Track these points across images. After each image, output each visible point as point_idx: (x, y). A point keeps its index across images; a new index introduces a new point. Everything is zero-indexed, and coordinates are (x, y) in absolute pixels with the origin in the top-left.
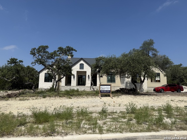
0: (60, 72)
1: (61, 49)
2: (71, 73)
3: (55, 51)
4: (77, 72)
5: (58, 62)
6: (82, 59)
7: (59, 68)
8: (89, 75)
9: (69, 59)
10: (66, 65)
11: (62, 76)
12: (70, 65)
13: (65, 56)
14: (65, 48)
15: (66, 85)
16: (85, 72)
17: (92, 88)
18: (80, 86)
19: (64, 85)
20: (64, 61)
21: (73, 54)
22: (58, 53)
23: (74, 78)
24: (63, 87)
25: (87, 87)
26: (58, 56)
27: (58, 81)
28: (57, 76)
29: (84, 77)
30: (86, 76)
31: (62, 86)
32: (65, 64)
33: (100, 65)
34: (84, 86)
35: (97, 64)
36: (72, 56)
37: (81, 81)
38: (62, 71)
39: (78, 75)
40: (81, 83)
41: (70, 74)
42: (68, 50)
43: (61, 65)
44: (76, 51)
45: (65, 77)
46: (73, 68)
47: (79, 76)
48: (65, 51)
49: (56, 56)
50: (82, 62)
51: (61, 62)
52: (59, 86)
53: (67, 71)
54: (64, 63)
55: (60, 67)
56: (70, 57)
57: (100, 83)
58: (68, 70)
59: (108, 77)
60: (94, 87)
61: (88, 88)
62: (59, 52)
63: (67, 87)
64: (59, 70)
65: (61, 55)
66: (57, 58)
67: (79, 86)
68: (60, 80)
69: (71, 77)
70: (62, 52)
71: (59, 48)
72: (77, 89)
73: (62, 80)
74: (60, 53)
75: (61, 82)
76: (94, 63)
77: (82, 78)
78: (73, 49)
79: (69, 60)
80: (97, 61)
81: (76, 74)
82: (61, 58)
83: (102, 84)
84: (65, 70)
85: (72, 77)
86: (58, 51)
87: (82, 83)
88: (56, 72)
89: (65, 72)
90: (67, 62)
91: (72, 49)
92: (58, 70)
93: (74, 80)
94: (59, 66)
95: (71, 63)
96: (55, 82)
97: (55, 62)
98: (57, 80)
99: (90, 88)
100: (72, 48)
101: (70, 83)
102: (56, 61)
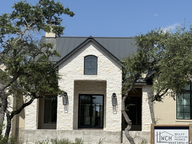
0: (21, 84)
1: (21, 8)
2: (55, 85)
3: (5, 16)
4: (77, 83)
5: (15, 50)
6: (91, 40)
7: (18, 72)
8: (114, 95)
9: (47, 42)
10: (40, 60)
11: (28, 98)
12: (53, 59)
13: (36, 30)
14: (35, 5)
15: (39, 127)
16: (103, 84)
17: (125, 138)
18: (86, 131)
19: (35, 128)
20: (32, 47)
21: (62, 25)
22: (13, 22)
23: (66, 102)
24: (30, 135)
25: (110, 133)
26: (14, 32)
27: (13, 114)
28: (11, 99)
29: (98, 100)
30: (104, 96)
31: (29, 132)
32: (37, 58)
33: (151, 60)
34: (98, 131)
35: (141, 54)
36: (59, 31)
37: (87, 112)
38: (28, 82)
39: (80, 95)
40: (87, 119)
41: (51, 92)
42: (45, 13)
43: (22, 63)
44: (72, 15)
45: (36, 100)
46: (62, 71)
47: (83, 97)
48: (36, 13)
49: (8, 32)
50: (91, 50)
51: (24, 53)
52: (17, 129)
53: (44, 80)
54: (34, 56)
55: (21, 69)
56: (52, 35)
57: (153, 120)
58: (48, 79)
59: (181, 101)
60: (133, 133)
61: (112, 137)
62: (17, 20)
63: (43, 134)
64: (18, 79)
65: (23, 28)
66: (12, 39)
67: (81, 131)
68: (19, 110)
69: (56, 102)
70: (27, 17)
71: (16, 7)
72: (77, 140)
73: (27, 109)
74: (19, 24)
75: (24, 117)
76: (133, 51)
77: (91, 102)
78: (62, 9)
79: (50, 46)
80: (141, 45)
81: (73, 91)
82: (24, 38)
83: (159, 124)
84: (36, 77)
85: (60, 99)
86: (13, 16)
87: (94, 119)
88: (8, 83)
89: (36, 83)
90: (44, 50)
91: (60, 9)
92: (15, 79)
93: (66, 109)
94: (18, 64)
95: (55, 53)
96: (6, 118)
97: (4, 53)
98: (10, 110)
99: (119, 137)
100: (58, 5)
101: (54, 119)
102: (9, 47)
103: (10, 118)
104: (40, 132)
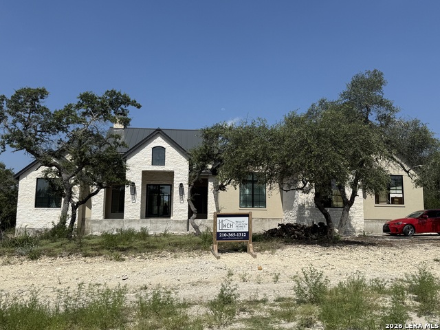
0: (87, 174)
1: (87, 99)
2: (123, 176)
3: (70, 106)
4: (145, 173)
5: (80, 141)
6: (158, 132)
7: (83, 162)
8: (181, 184)
9: (115, 132)
10: (107, 151)
11: (95, 189)
12: (121, 150)
13: (102, 121)
14: (101, 96)
15: (106, 217)
16: (171, 174)
17: (190, 226)
18: (153, 220)
19: (102, 218)
20: (98, 138)
21: (129, 116)
22: (79, 113)
23: (133, 192)
24: (97, 225)
25: (177, 222)
26: (80, 122)
27: (78, 204)
28: (77, 190)
29: (166, 189)
30: (171, 186)
31: (95, 221)
32: (103, 149)
33: (216, 152)
34: (165, 220)
35: (206, 147)
36: (126, 122)
37: (155, 202)
38: (94, 173)
39: (147, 185)
40: (156, 208)
41: (118, 182)
42: (111, 104)
43: (88, 153)
44: (139, 107)
45: (102, 191)
46: (129, 162)
47: (152, 187)
48: (102, 104)
49: (73, 122)
50: (159, 141)
51: (90, 143)
52: (83, 220)
53: (111, 171)
54: (100, 146)
55: (87, 160)
57: (217, 208)
58: (114, 169)
59: (244, 191)
60: (199, 222)
61: (179, 225)
62: (83, 110)
63: (110, 223)
64: (84, 169)
65: (88, 119)
66: (78, 129)
67: (148, 220)
68: (86, 200)
69: (123, 192)
70: (93, 108)
71: (82, 97)
72: (142, 229)
73: (94, 199)
74: (84, 114)
75: (90, 208)
76: (199, 143)
77: (159, 192)
78: (128, 100)
79: (118, 137)
80: (206, 137)
81: (141, 181)
82: (89, 128)
83: (223, 212)
84: (102, 167)
85: (128, 190)
86: (79, 106)
87: (161, 208)
88: (72, 173)
89: (103, 173)
90: (111, 140)
91: (127, 101)
92: (80, 169)
93: (134, 199)
94: (83, 154)
95: (123, 144)
96: (70, 208)
97: (69, 143)
98: (76, 200)
99: (186, 225)
100: (125, 97)
101: (121, 209)
102: (74, 137)
103: (74, 208)
104: (107, 222)
